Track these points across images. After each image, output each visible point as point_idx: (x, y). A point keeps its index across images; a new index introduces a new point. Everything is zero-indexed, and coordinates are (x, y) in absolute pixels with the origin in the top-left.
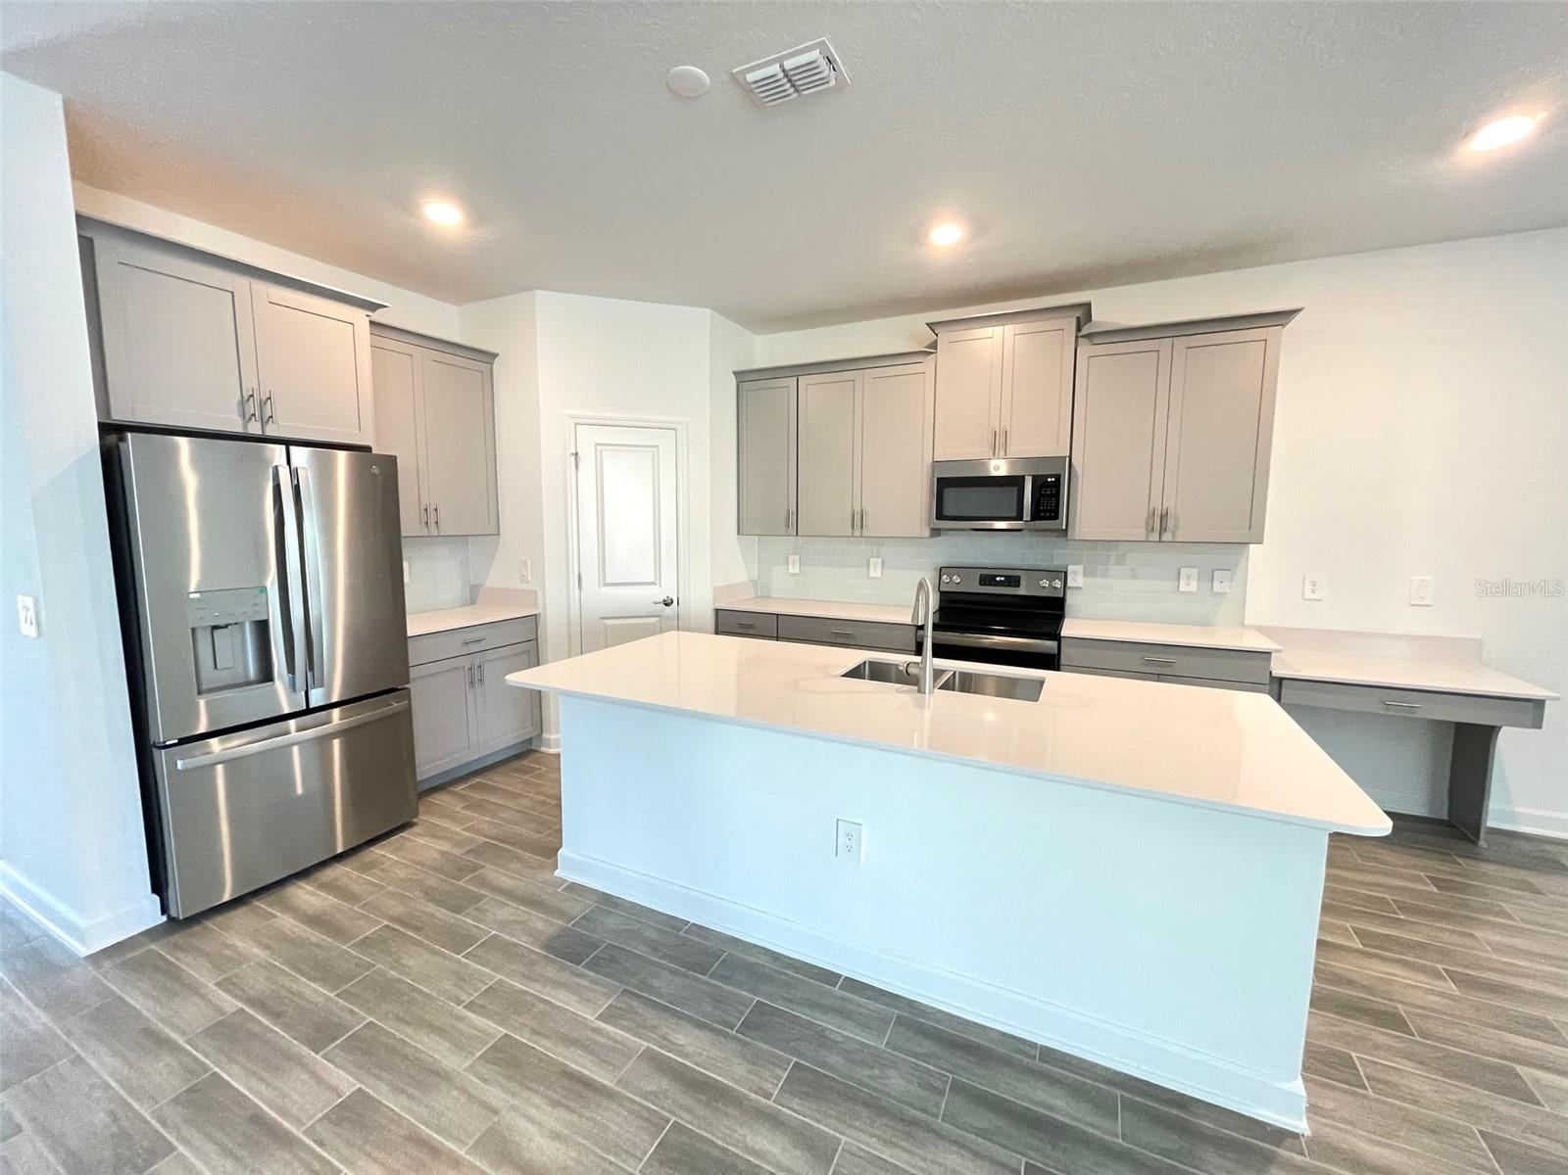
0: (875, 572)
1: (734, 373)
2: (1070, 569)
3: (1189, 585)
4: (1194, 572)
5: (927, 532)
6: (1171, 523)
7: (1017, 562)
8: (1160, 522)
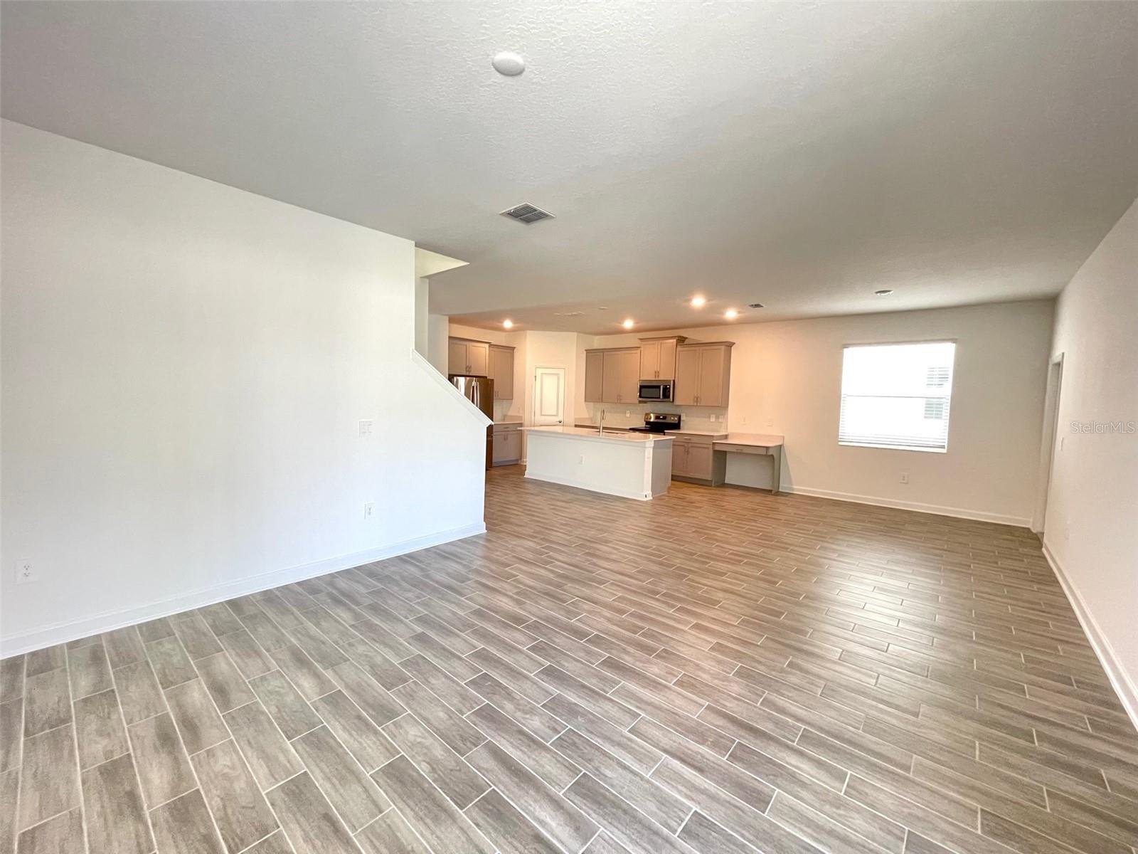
0: (628, 415)
1: (586, 350)
2: (682, 415)
3: (713, 419)
4: (714, 416)
5: (638, 402)
6: (699, 400)
7: (666, 412)
8: (697, 399)
